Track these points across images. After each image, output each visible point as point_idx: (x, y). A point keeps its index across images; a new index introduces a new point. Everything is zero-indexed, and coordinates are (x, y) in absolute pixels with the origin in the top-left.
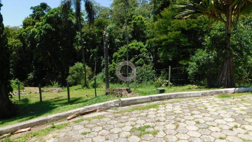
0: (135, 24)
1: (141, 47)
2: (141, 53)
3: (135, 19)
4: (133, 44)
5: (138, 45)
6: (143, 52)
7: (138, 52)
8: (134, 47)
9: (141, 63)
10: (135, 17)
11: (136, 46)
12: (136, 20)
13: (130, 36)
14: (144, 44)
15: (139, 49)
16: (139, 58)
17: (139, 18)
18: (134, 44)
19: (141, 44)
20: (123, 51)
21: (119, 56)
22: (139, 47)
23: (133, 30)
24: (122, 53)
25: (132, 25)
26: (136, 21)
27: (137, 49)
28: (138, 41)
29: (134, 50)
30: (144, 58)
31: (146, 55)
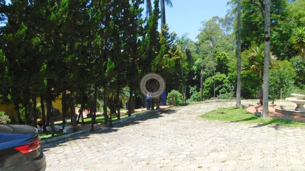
0: (219, 59)
1: (224, 79)
2: (224, 84)
3: (219, 54)
4: (216, 76)
5: (221, 77)
6: (225, 82)
7: (222, 83)
8: (218, 79)
9: (224, 91)
10: (218, 54)
11: (220, 78)
12: (219, 56)
13: (215, 69)
14: (227, 76)
15: (222, 80)
16: (222, 87)
17: (222, 54)
18: (219, 76)
19: (224, 76)
20: (209, 81)
21: (206, 86)
22: (222, 79)
23: (217, 64)
24: (208, 83)
25: (216, 60)
26: (219, 57)
27: (220, 80)
28: (221, 73)
29: (218, 81)
30: (226, 87)
31: (228, 85)
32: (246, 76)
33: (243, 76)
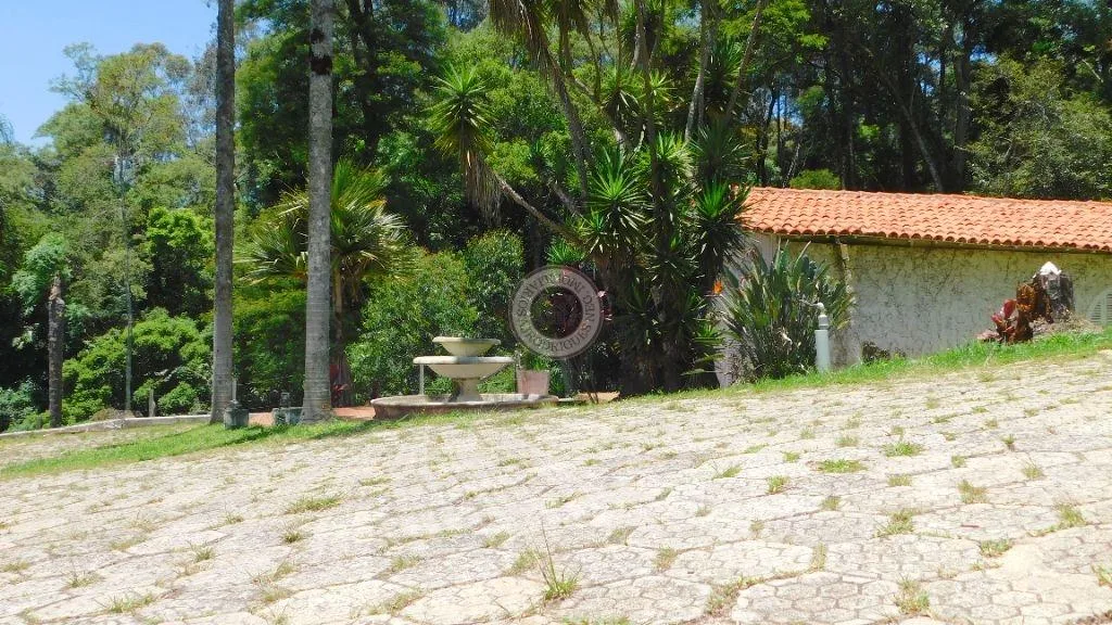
0: (160, 242)
1: (185, 339)
2: (184, 363)
3: (162, 220)
4: (148, 324)
5: (170, 328)
6: (191, 356)
7: (173, 358)
8: (152, 338)
9: (182, 401)
10: (159, 216)
11: (164, 333)
12: (164, 226)
13: (139, 291)
14: (200, 327)
15: (177, 348)
16: (174, 383)
17: (177, 219)
18: (157, 326)
19: (185, 324)
20: (104, 352)
21: (87, 374)
22: (176, 339)
23: (151, 268)
24: (100, 362)
25: (148, 246)
26: (163, 232)
27: (167, 345)
28: (171, 315)
29: (154, 347)
30: (195, 382)
31: (205, 368)
32: (281, 317)
33: (273, 319)
